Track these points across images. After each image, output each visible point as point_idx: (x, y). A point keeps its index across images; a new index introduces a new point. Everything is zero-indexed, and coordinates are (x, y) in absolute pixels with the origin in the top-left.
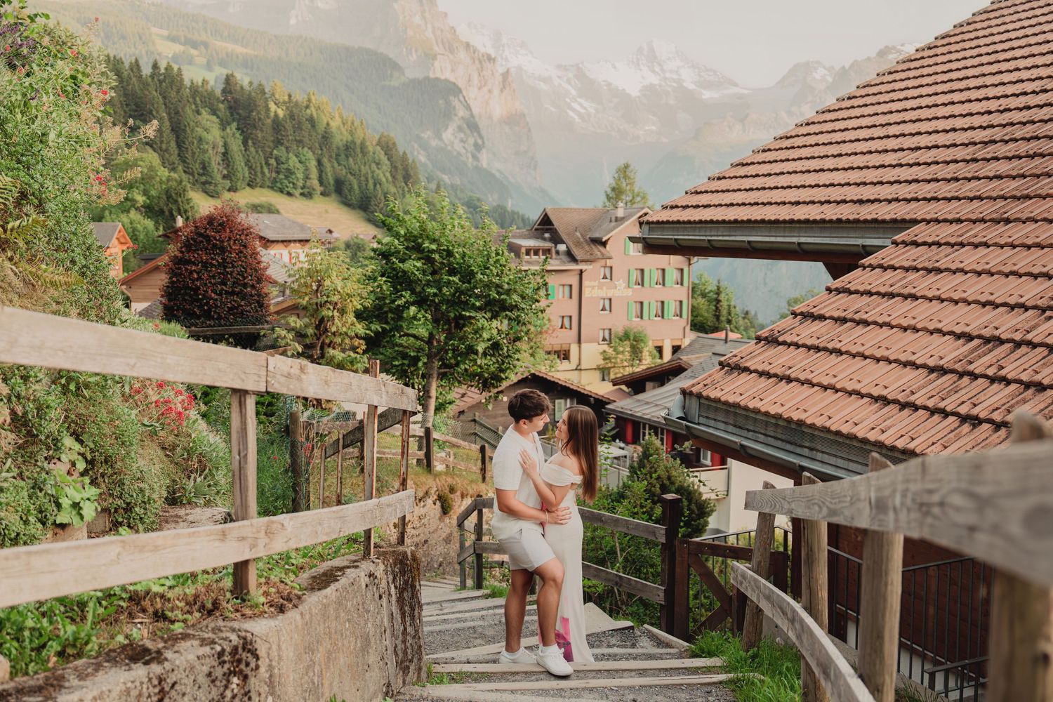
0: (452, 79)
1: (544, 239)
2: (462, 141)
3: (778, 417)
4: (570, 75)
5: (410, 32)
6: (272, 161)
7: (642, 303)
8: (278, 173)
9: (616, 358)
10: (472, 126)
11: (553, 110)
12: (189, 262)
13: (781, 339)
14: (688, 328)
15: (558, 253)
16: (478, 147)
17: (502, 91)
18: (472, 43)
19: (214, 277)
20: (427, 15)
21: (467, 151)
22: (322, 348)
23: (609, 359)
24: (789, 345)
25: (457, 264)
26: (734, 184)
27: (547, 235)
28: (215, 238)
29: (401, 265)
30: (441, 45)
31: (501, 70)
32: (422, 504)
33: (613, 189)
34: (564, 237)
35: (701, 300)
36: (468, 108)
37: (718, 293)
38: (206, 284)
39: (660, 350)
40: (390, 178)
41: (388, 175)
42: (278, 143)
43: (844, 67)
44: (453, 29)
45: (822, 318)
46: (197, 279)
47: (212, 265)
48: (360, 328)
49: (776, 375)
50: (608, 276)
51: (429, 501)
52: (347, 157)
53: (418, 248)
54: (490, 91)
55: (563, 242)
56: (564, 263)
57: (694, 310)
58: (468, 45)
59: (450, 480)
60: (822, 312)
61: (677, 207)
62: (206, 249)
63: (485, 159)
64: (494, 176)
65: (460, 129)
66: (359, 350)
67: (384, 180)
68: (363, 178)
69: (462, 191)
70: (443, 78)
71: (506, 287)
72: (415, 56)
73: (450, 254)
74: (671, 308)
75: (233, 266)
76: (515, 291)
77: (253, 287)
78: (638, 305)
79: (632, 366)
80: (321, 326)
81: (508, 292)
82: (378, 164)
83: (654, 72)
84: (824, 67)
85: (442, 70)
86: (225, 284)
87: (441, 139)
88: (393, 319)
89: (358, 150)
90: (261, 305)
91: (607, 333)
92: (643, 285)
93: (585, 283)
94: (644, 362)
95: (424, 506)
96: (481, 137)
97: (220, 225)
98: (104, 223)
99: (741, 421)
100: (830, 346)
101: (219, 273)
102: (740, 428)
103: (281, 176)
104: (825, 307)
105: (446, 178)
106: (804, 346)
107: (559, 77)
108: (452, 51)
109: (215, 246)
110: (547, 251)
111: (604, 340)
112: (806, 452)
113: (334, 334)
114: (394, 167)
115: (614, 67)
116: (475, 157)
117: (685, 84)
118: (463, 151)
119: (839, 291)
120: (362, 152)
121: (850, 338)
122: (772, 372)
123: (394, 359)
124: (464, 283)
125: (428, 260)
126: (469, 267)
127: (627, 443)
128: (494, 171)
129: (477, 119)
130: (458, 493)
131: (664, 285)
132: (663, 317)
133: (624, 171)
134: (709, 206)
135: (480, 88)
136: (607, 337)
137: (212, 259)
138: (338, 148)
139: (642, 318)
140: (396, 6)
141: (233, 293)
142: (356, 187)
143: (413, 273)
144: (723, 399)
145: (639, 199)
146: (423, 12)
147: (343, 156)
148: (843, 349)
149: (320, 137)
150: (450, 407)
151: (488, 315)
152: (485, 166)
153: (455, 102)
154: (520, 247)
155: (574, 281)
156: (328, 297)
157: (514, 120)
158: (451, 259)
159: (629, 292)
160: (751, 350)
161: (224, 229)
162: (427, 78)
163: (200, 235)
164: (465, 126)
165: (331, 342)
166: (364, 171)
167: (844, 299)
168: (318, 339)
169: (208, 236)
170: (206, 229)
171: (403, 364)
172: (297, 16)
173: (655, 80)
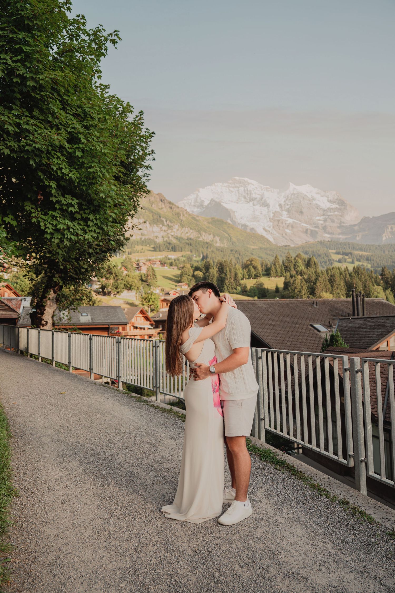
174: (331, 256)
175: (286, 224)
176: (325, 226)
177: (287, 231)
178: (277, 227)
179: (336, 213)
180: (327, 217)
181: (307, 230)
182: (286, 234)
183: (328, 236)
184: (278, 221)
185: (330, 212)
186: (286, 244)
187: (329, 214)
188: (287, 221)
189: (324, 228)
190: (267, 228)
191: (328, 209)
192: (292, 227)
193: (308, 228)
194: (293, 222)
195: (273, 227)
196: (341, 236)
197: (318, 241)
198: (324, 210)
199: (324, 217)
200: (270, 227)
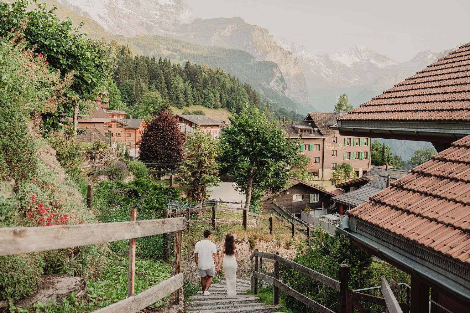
0: (274, 61)
1: (309, 126)
2: (278, 86)
3: (401, 236)
4: (323, 59)
5: (258, 44)
6: (203, 95)
7: (350, 153)
8: (205, 99)
9: (338, 176)
10: (282, 80)
11: (315, 73)
12: (150, 136)
13: (405, 187)
14: (370, 163)
15: (314, 131)
16: (284, 88)
17: (294, 66)
18: (282, 47)
19: (159, 142)
20: (265, 37)
21: (280, 90)
22: (201, 173)
23: (335, 176)
24: (410, 190)
25: (261, 137)
26: (384, 102)
27: (310, 124)
28: (161, 126)
29: (236, 138)
30: (270, 48)
31: (294, 57)
32: (241, 244)
33: (338, 105)
34: (317, 125)
35: (376, 151)
36: (281, 73)
37: (384, 148)
38: (156, 145)
39: (357, 172)
40: (248, 101)
41: (247, 99)
42: (205, 87)
43: (441, 53)
44: (275, 42)
45: (429, 175)
46: (153, 143)
47: (159, 137)
48: (217, 165)
49: (401, 209)
50: (335, 141)
51: (244, 243)
52: (232, 93)
53: (244, 130)
54: (289, 66)
55: (317, 127)
56: (316, 136)
57: (373, 156)
58: (281, 48)
59: (254, 233)
60: (429, 172)
61: (355, 113)
62: (157, 130)
63: (287, 93)
64: (290, 100)
65: (277, 81)
66: (216, 175)
67: (246, 101)
68: (237, 101)
69: (277, 106)
70: (271, 61)
71: (282, 148)
72: (259, 52)
73: (258, 133)
74: (363, 155)
75: (167, 137)
76: (286, 150)
77: (176, 146)
78: (348, 153)
79: (345, 179)
80: (200, 163)
81: (283, 150)
82: (243, 95)
83: (357, 57)
84: (432, 53)
85: (270, 58)
86: (164, 145)
87: (269, 85)
88: (232, 161)
89: (236, 90)
90: (179, 154)
91: (334, 165)
92: (350, 145)
93: (326, 144)
94: (350, 177)
95: (242, 245)
96: (285, 84)
97: (163, 120)
98: (138, 119)
99: (379, 234)
100: (434, 193)
101: (162, 140)
102: (379, 239)
103: (206, 100)
104: (431, 169)
105: (271, 101)
106: (418, 192)
107: (318, 60)
108: (274, 51)
109: (160, 129)
110: (309, 131)
111: (333, 168)
112: (418, 260)
113: (206, 167)
114: (250, 97)
115: (341, 56)
116: (283, 92)
117: (371, 62)
118: (278, 90)
119: (439, 160)
120: (237, 91)
121: (447, 189)
122: (399, 207)
123: (238, 177)
124: (263, 146)
125: (248, 135)
126: (266, 139)
127: (340, 214)
128: (290, 98)
129: (284, 77)
130: (258, 239)
131: (359, 145)
132: (359, 159)
133: (343, 97)
134: (371, 112)
135: (285, 65)
136: (335, 167)
137: (159, 134)
138: (228, 89)
139: (350, 159)
140: (252, 33)
141: (167, 149)
142: (235, 104)
143: (241, 141)
144: (369, 221)
145: (349, 109)
146: (264, 35)
147: (230, 92)
148: (442, 196)
149: (221, 85)
150: (261, 197)
151: (274, 160)
152: (287, 96)
153: (275, 71)
154: (298, 129)
155: (321, 143)
156: (203, 152)
157: (299, 77)
158: (259, 135)
159: (345, 148)
160: (387, 192)
161: (164, 122)
162: (264, 61)
163: (155, 124)
164: (279, 80)
165: (204, 171)
166: (238, 98)
167: (442, 165)
168: (199, 169)
169: (158, 125)
170: (157, 122)
171: (241, 179)
172: (214, 39)
173: (357, 60)
174: (161, 51)
175: (122, 13)
176: (161, 22)
177: (123, 21)
178: (113, 16)
179: (172, 10)
180: (163, 13)
181: (143, 23)
182: (121, 24)
183: (163, 32)
184: (114, 9)
185: (167, 8)
186: (121, 34)
187: (166, 10)
188: (124, 10)
189: (160, 23)
190: (102, 15)
191: (165, 4)
192: (128, 17)
193: (144, 21)
194: (130, 12)
195: (108, 15)
196: (175, 34)
197: (152, 35)
198: (161, 6)
199: (161, 12)
200: (105, 14)
